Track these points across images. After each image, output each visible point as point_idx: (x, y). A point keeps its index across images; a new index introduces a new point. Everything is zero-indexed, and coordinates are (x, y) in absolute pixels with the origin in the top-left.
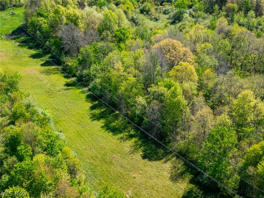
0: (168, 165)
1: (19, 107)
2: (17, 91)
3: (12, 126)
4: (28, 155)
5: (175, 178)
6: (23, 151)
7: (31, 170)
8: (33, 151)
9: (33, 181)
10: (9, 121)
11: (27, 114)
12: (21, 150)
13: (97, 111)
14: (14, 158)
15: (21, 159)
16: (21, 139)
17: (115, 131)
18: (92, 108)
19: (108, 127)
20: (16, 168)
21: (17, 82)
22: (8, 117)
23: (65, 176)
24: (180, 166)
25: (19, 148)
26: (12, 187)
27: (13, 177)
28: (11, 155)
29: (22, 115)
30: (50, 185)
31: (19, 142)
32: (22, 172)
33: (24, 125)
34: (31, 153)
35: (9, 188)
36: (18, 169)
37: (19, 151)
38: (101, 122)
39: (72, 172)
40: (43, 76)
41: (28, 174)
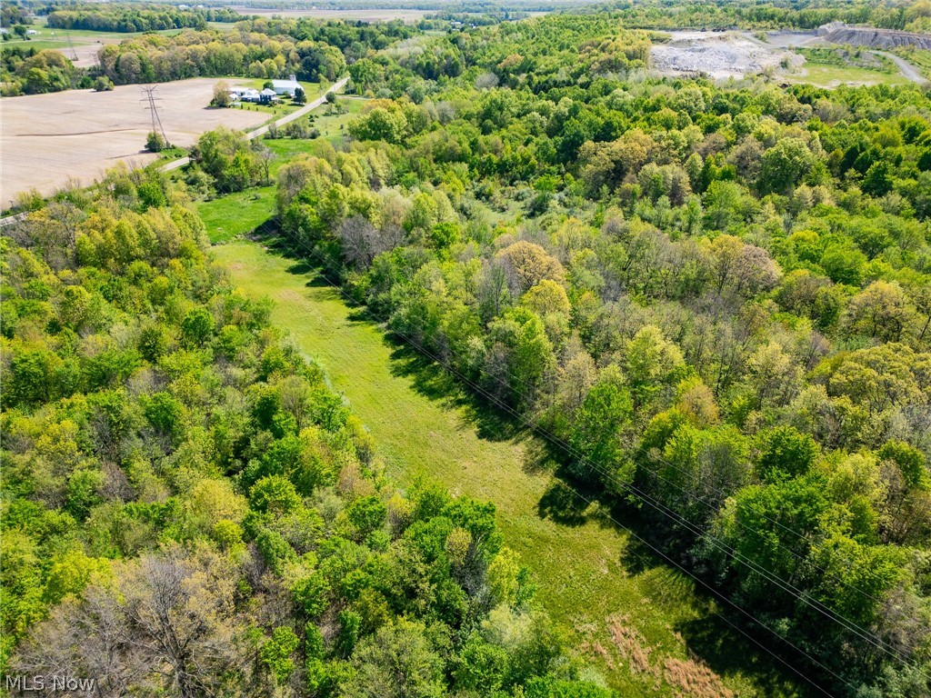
0: (521, 448)
1: (273, 351)
2: (268, 326)
3: (262, 383)
4: (290, 430)
5: (531, 469)
6: (283, 422)
7: (297, 452)
8: (298, 423)
9: (300, 469)
10: (255, 376)
11: (287, 365)
12: (279, 421)
13: (402, 362)
14: (268, 434)
15: (279, 434)
16: (278, 404)
17: (432, 393)
18: (395, 356)
19: (420, 388)
20: (272, 448)
21: (268, 311)
22: (254, 369)
23: (353, 462)
24: (540, 449)
25: (275, 418)
26: (266, 476)
27: (266, 463)
28: (265, 429)
29: (278, 365)
30: (328, 475)
31: (276, 409)
32: (280, 455)
33: (281, 381)
34: (296, 426)
35: (262, 479)
36: (276, 449)
37: (276, 422)
38: (410, 380)
39: (363, 456)
40: (310, 304)
41: (292, 458)
